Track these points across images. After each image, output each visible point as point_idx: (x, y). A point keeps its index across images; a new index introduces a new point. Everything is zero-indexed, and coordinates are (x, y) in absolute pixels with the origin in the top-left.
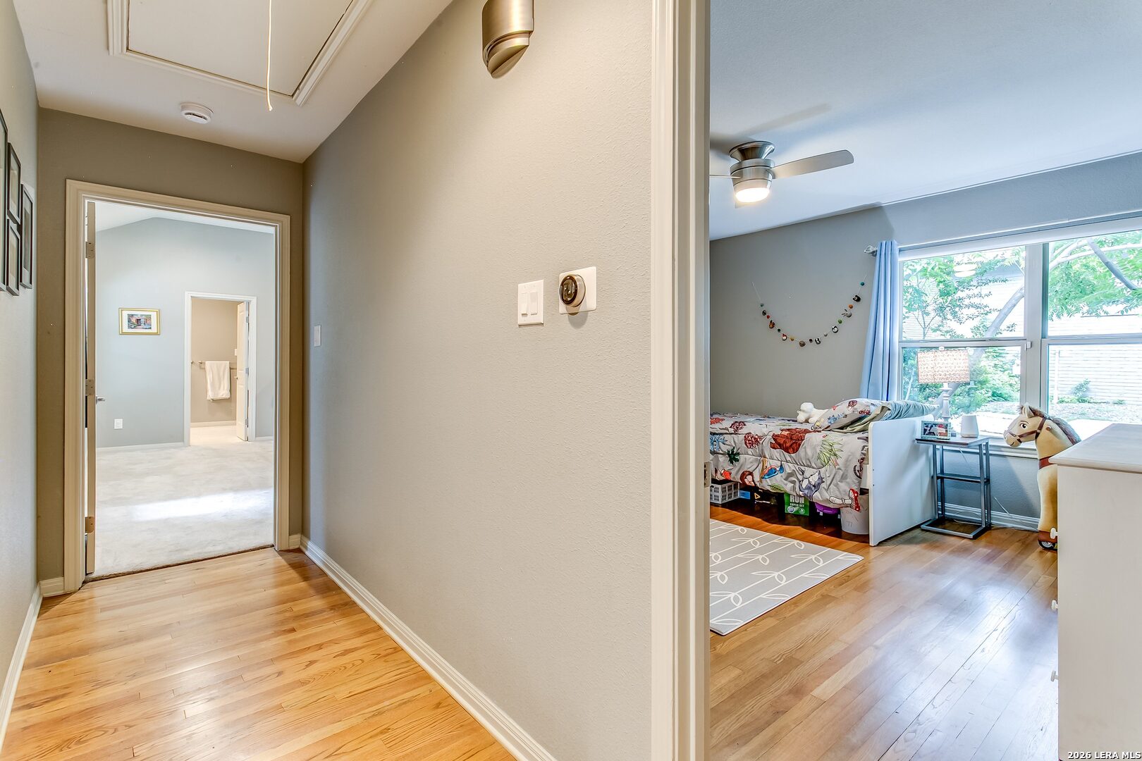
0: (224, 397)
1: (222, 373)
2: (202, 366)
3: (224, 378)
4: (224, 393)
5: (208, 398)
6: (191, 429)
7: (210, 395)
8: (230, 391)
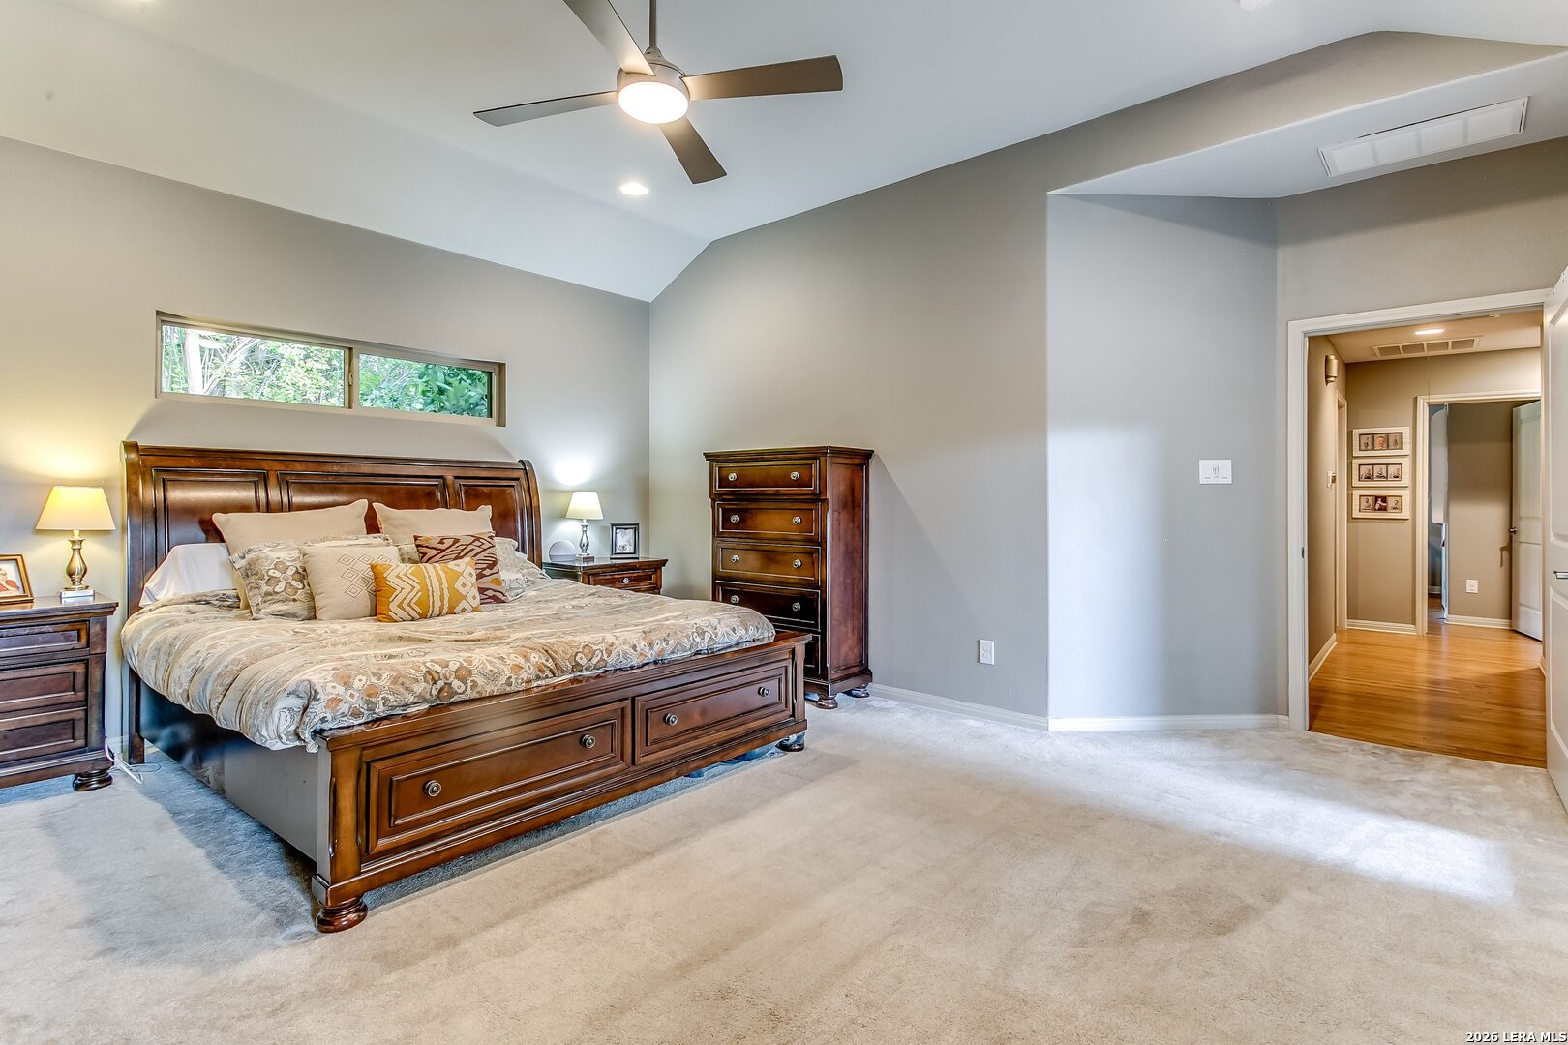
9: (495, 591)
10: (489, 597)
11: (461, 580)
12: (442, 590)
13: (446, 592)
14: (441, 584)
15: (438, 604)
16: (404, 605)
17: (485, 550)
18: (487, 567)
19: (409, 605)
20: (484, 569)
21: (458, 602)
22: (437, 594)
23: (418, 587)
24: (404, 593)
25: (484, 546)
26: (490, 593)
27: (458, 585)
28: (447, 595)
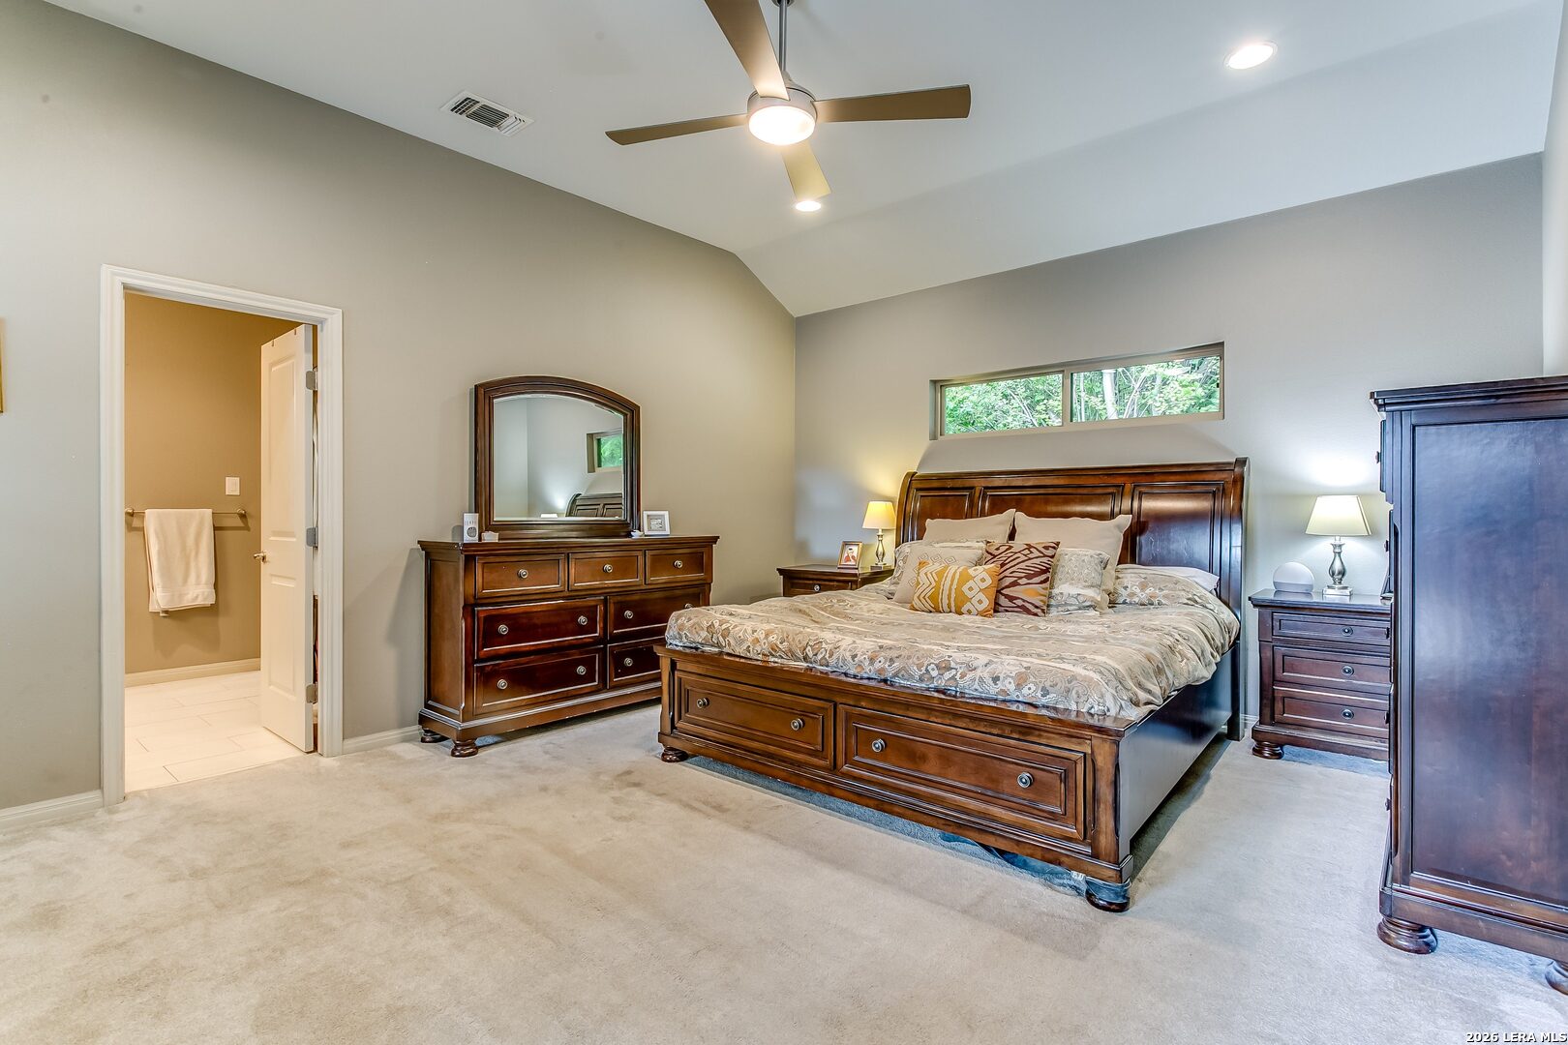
0: (200, 602)
1: (190, 541)
2: (136, 523)
3: (197, 554)
4: (198, 591)
5: (153, 608)
6: (128, 692)
7: (160, 600)
8: (216, 586)
9: (1024, 601)
10: (1018, 607)
11: (971, 583)
12: (950, 589)
13: (953, 591)
14: (952, 585)
15: (945, 601)
16: (921, 598)
17: (1030, 559)
18: (1024, 577)
19: (924, 597)
20: (1020, 578)
21: (963, 603)
22: (946, 593)
23: (934, 584)
24: (925, 586)
25: (1030, 556)
26: (1019, 602)
27: (965, 589)
28: (953, 595)
